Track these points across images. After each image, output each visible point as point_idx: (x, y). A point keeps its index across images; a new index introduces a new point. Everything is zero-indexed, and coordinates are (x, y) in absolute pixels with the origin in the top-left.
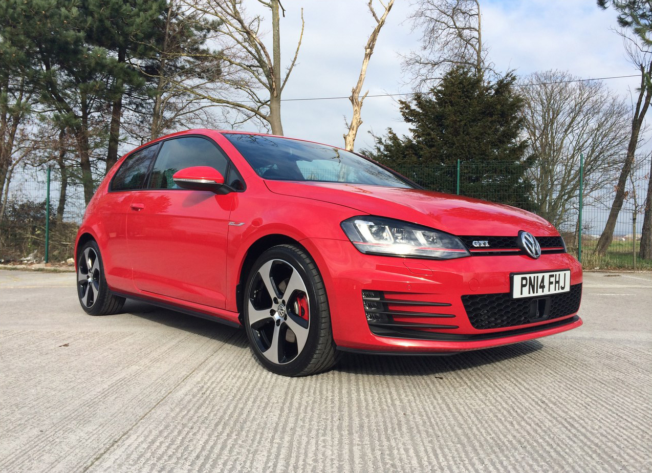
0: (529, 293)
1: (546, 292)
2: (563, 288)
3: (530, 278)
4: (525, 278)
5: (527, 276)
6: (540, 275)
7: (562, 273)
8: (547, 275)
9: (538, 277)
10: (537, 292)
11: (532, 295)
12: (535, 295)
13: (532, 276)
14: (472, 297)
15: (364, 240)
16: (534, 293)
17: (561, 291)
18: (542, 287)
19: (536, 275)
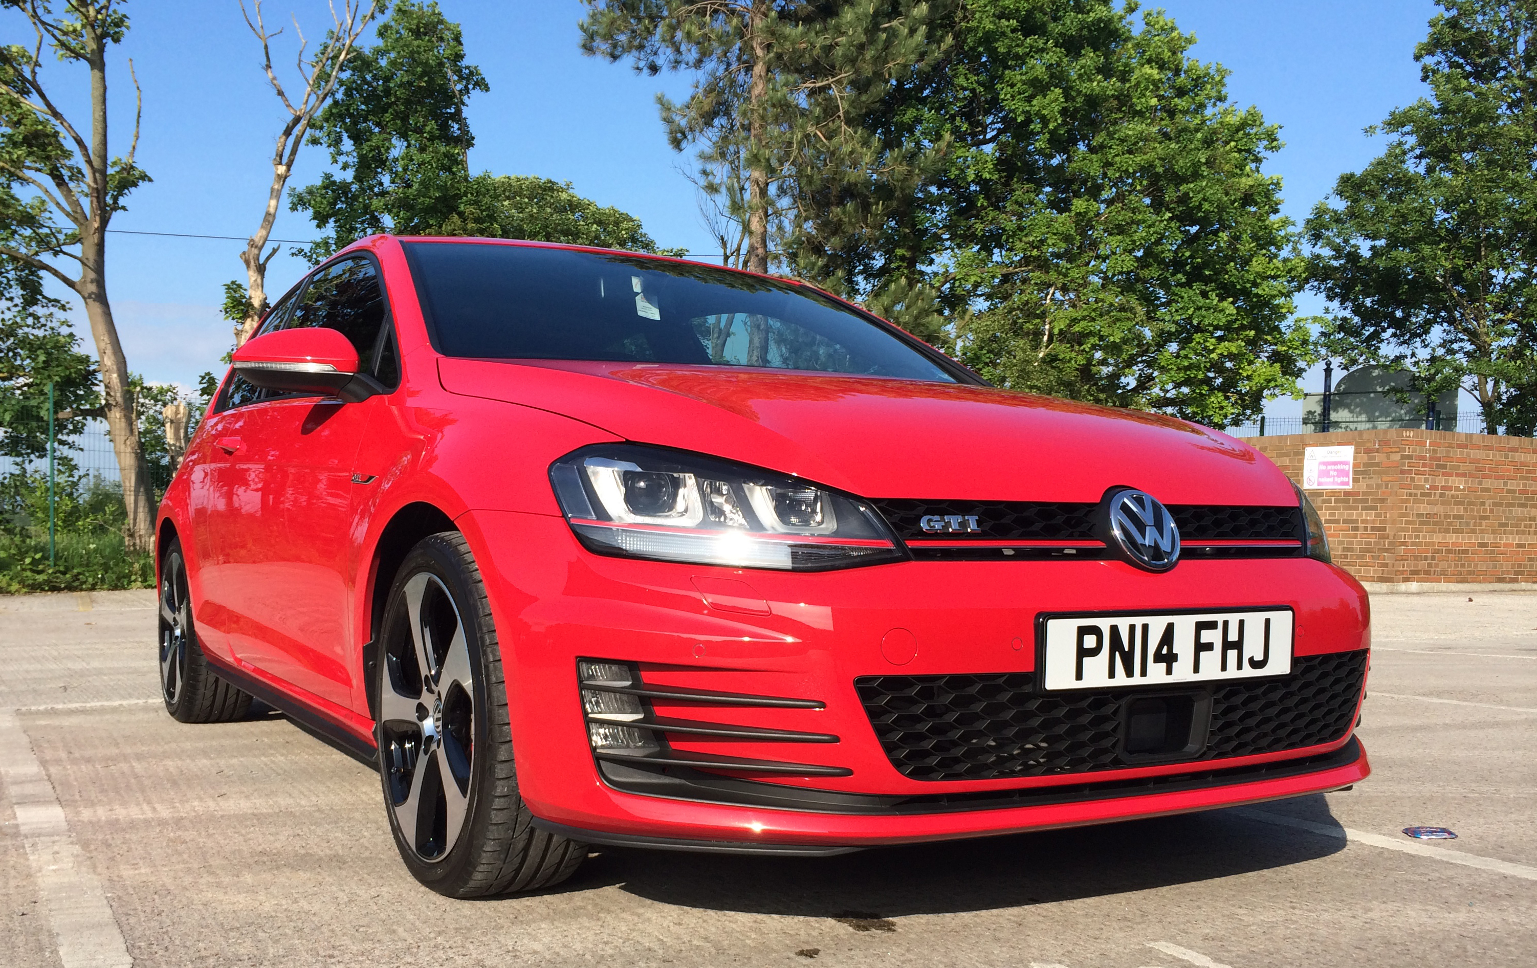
0: (1112, 674)
1: (1183, 673)
2: (1254, 664)
3: (1114, 630)
4: (1096, 631)
5: (1104, 624)
6: (1157, 625)
7: (1254, 621)
8: (1185, 625)
9: (1145, 627)
10: (1144, 673)
11: (1121, 680)
12: (1137, 680)
13: (1123, 624)
14: (893, 683)
15: (602, 514)
16: (1129, 673)
17: (1248, 672)
18: (1168, 658)
19: (1139, 621)
